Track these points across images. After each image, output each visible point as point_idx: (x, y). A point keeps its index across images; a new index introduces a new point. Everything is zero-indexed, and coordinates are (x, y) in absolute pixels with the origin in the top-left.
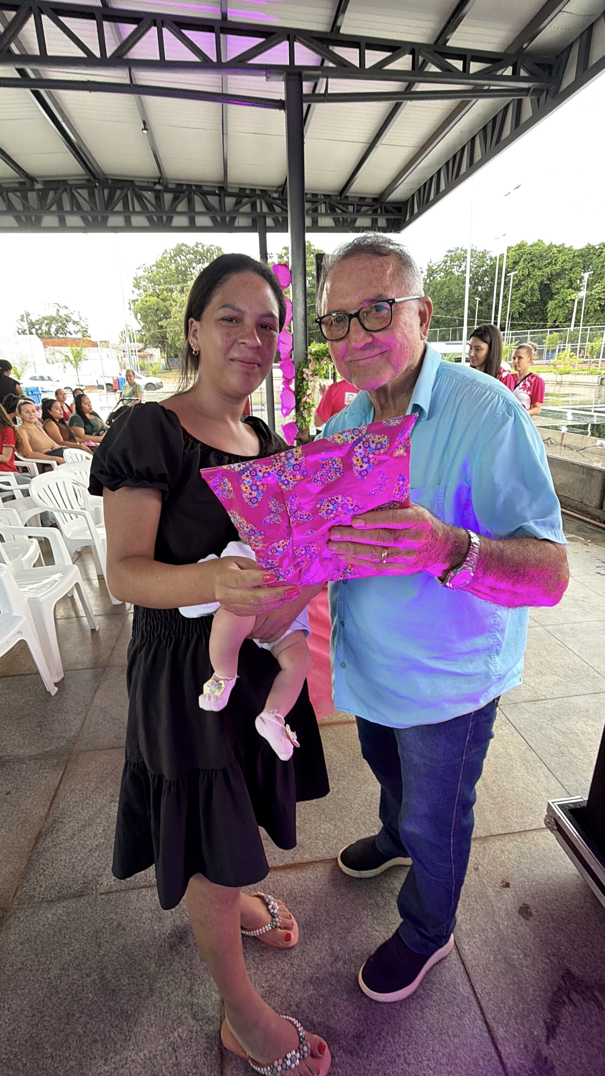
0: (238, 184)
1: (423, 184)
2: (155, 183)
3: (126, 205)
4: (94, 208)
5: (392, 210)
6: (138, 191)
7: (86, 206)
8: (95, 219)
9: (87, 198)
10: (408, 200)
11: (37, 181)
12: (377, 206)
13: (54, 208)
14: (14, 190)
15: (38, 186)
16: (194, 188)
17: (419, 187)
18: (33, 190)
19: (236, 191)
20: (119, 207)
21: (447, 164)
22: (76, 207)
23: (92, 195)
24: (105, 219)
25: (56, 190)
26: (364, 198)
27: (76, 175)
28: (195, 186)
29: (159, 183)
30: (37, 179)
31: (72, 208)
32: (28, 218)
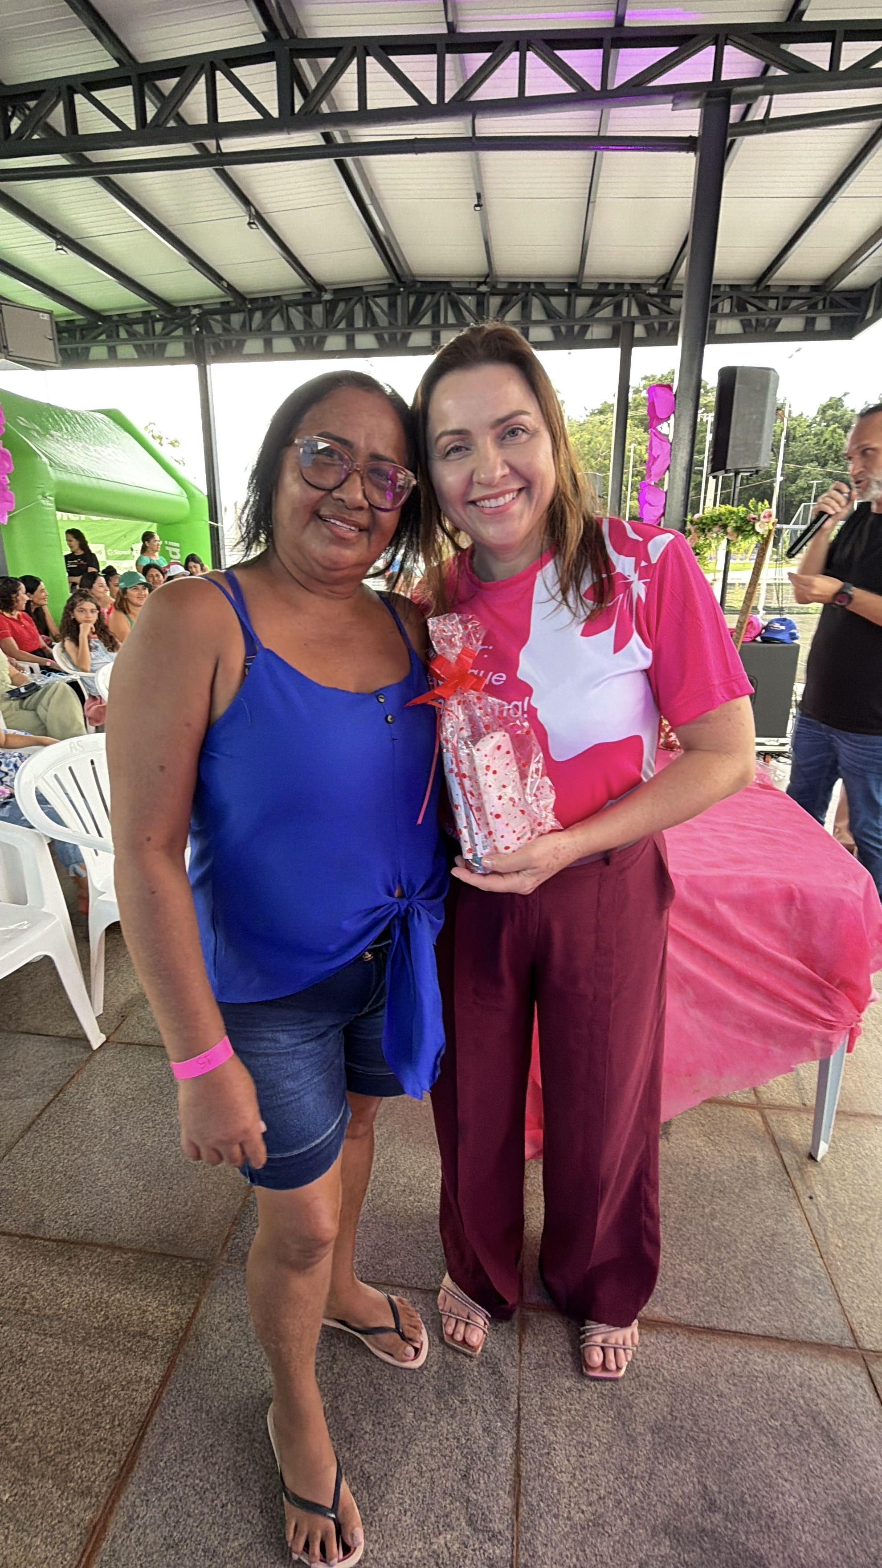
0: (598, 277)
2: (479, 284)
3: (436, 318)
4: (393, 322)
5: (844, 302)
6: (455, 295)
7: (383, 320)
8: (393, 337)
9: (386, 309)
10: (873, 286)
11: (326, 291)
12: (819, 297)
13: (342, 325)
14: (296, 304)
15: (327, 297)
16: (532, 287)
18: (319, 301)
19: (594, 287)
20: (426, 320)
22: (371, 323)
23: (392, 305)
24: (406, 337)
25: (347, 301)
26: (798, 287)
27: (377, 279)
28: (536, 283)
29: (485, 283)
30: (327, 287)
31: (365, 324)
32: (309, 341)
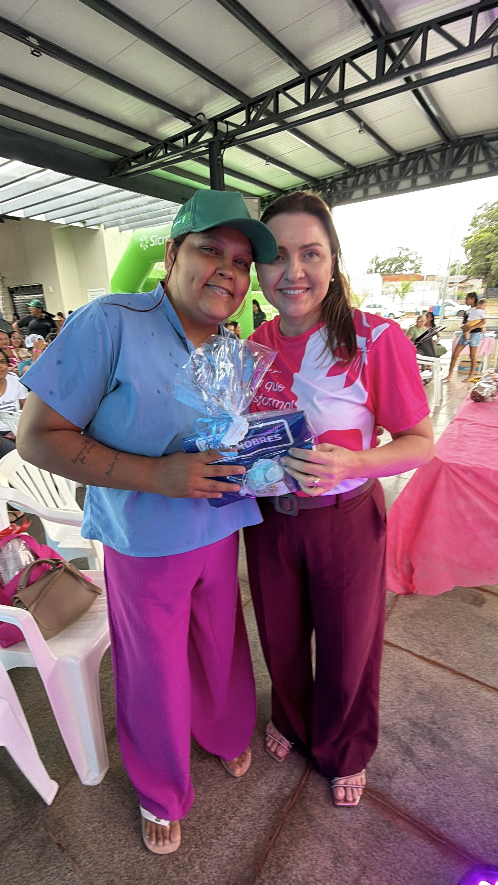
3: (471, 158)
4: (442, 166)
6: (486, 143)
7: (435, 166)
8: (441, 175)
9: (438, 159)
11: (402, 156)
13: (410, 174)
15: (402, 159)
18: (398, 163)
22: (428, 169)
23: (443, 156)
24: (449, 174)
25: (415, 159)
27: (435, 143)
31: (424, 170)
32: (389, 186)
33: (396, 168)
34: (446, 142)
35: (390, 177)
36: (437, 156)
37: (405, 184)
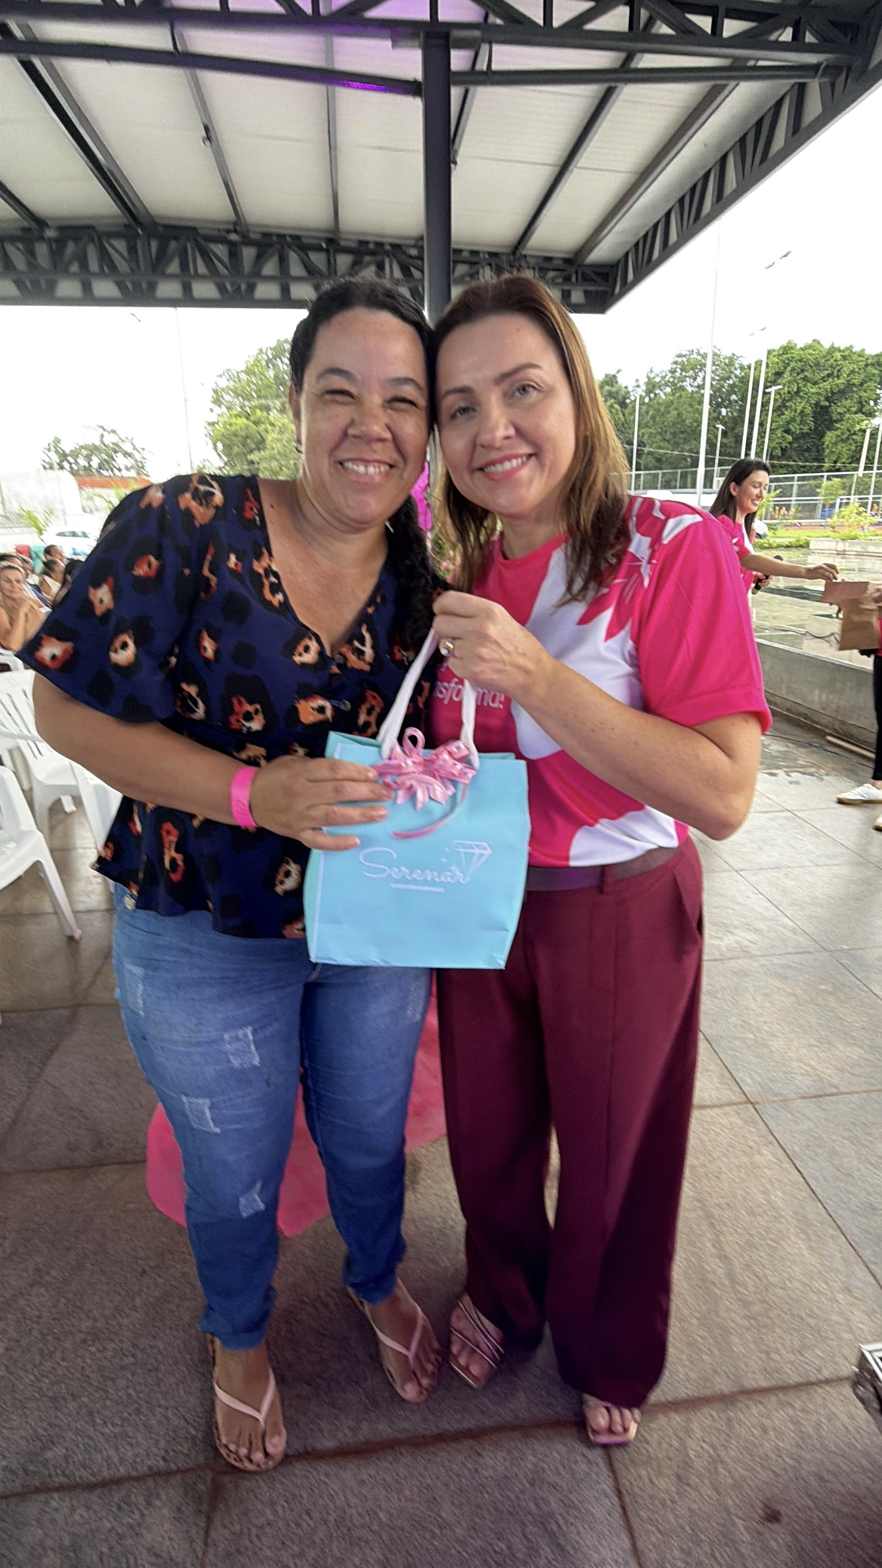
0: (356, 233)
1: (642, 234)
2: (228, 231)
3: (184, 266)
4: (135, 269)
5: (594, 277)
6: (204, 243)
7: (123, 266)
8: (137, 285)
9: (125, 253)
10: (618, 263)
11: (48, 227)
12: (571, 270)
13: (74, 268)
14: (13, 239)
15: (50, 233)
16: (288, 239)
17: (635, 241)
18: (42, 238)
19: (353, 245)
20: (174, 267)
21: (681, 200)
22: (108, 266)
23: (132, 249)
24: (152, 286)
25: (76, 240)
26: (552, 258)
27: (108, 217)
28: (292, 237)
29: (235, 231)
30: (49, 223)
31: (102, 268)
32: (36, 284)
33: (42, 249)
34: (133, 223)
35: (32, 265)
36: (121, 245)
37: (68, 287)
